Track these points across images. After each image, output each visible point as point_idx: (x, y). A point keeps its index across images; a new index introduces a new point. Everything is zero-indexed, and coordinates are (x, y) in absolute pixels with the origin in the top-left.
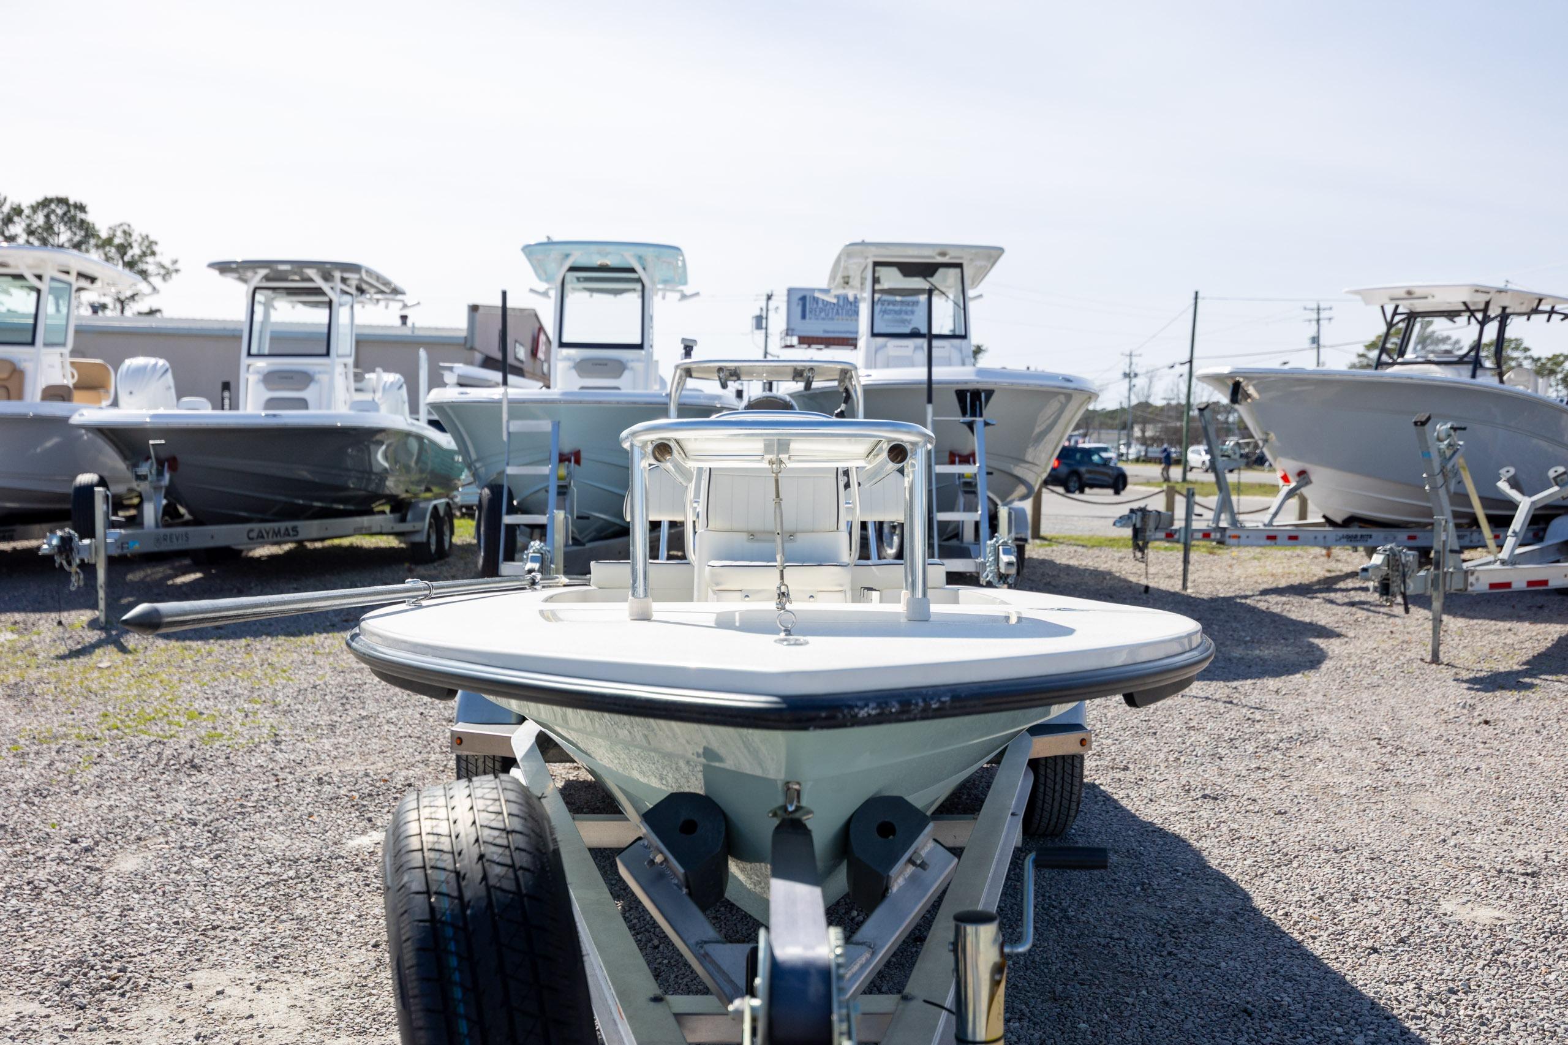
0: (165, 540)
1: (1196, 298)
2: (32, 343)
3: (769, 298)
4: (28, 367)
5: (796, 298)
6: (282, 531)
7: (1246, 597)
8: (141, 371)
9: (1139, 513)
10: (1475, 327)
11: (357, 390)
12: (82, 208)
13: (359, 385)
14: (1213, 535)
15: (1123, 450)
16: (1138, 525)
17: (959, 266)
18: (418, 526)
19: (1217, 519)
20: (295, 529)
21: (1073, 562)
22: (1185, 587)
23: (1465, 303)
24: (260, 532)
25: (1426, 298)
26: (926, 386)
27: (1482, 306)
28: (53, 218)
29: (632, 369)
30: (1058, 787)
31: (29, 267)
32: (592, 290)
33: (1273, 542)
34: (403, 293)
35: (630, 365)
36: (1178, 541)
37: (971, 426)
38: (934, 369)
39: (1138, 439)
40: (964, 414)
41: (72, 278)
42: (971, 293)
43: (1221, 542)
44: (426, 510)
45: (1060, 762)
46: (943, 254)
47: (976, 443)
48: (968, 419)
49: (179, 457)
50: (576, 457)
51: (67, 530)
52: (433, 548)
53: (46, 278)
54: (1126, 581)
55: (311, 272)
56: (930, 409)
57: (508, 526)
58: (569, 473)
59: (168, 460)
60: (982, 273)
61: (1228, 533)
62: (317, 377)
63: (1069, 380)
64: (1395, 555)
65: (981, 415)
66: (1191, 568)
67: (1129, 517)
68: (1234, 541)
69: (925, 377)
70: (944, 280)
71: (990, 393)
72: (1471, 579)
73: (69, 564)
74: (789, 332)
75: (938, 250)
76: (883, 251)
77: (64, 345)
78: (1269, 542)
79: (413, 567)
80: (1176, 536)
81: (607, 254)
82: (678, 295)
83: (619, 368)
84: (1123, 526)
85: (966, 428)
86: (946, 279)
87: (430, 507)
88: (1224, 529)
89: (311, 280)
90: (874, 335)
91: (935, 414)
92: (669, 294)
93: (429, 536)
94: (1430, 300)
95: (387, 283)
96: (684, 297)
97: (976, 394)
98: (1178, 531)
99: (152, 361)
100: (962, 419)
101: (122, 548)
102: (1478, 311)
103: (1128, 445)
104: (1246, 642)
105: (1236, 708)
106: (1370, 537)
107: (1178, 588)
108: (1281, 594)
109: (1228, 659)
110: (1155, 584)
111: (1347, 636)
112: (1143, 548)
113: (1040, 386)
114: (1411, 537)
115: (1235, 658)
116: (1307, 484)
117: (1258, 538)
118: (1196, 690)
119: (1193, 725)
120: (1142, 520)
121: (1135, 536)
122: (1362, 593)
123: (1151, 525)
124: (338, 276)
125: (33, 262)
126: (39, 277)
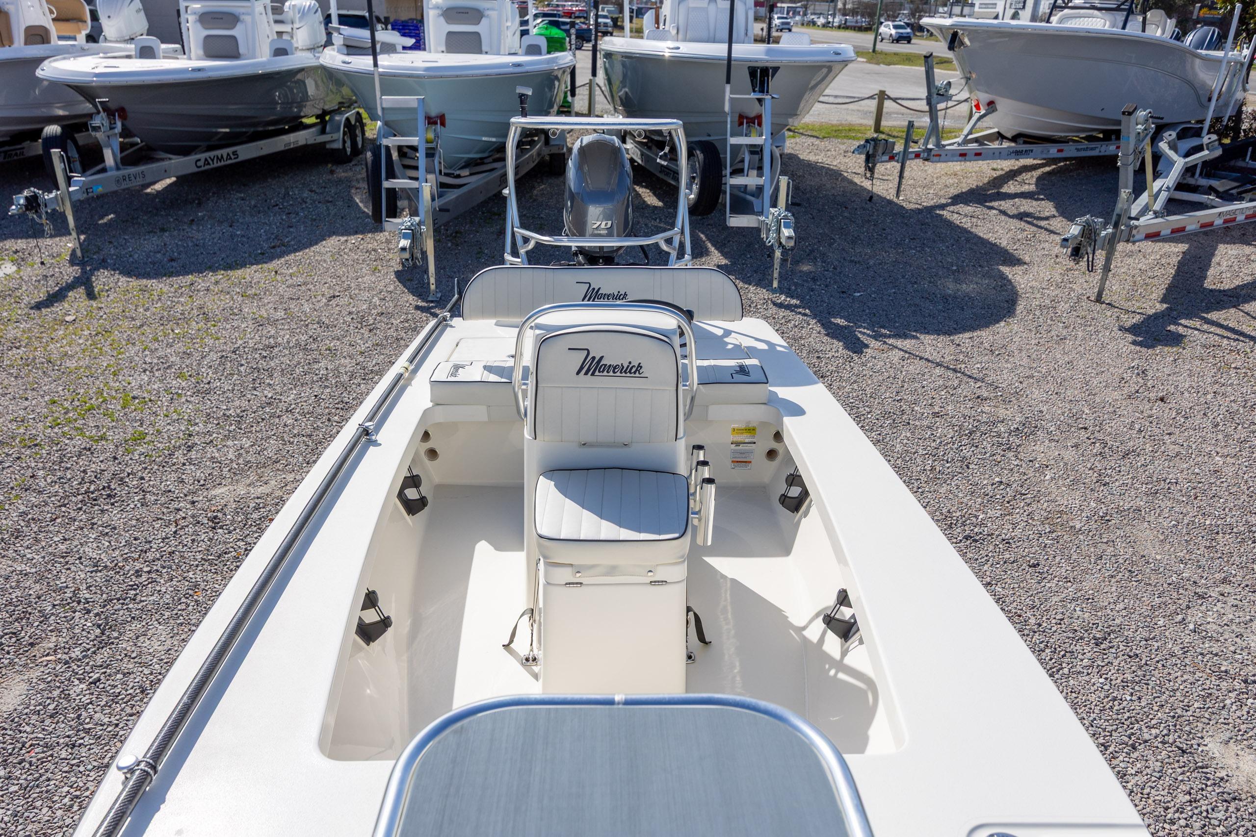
0: (124, 180)
6: (225, 157)
7: (943, 207)
9: (872, 143)
11: (276, 22)
13: (278, 17)
14: (921, 155)
15: (830, 19)
16: (871, 152)
18: (335, 136)
19: (926, 141)
20: (235, 153)
21: (812, 158)
22: (898, 196)
24: (206, 160)
26: (726, 62)
29: (488, 16)
33: (964, 158)
35: (486, 13)
36: (898, 161)
37: (759, 101)
38: (734, 48)
39: (840, 10)
40: (755, 91)
43: (926, 160)
44: (340, 122)
47: (764, 114)
48: (760, 96)
50: (441, 120)
51: (32, 189)
52: (349, 150)
54: (851, 182)
56: (728, 88)
57: (388, 190)
58: (437, 136)
59: (117, 110)
61: (933, 153)
62: (242, 17)
63: (838, 53)
64: (1089, 225)
65: (768, 92)
66: (904, 181)
67: (864, 146)
68: (937, 158)
69: (725, 54)
71: (776, 69)
72: (1134, 232)
73: (40, 217)
78: (960, 158)
79: (334, 168)
80: (896, 158)
83: (478, 16)
84: (860, 153)
85: (757, 102)
87: (344, 119)
88: (931, 150)
91: (730, 94)
93: (344, 142)
97: (764, 71)
98: (899, 153)
100: (753, 93)
101: (88, 193)
103: (834, 16)
104: (954, 272)
105: (965, 379)
106: (1032, 151)
107: (891, 195)
108: (966, 203)
109: (945, 298)
110: (875, 190)
111: (1025, 263)
112: (872, 170)
113: (815, 62)
114: (1060, 151)
115: (950, 295)
116: (993, 111)
117: (953, 155)
118: (929, 349)
119: (937, 409)
120: (875, 147)
121: (868, 160)
122: (1024, 201)
123: (880, 151)
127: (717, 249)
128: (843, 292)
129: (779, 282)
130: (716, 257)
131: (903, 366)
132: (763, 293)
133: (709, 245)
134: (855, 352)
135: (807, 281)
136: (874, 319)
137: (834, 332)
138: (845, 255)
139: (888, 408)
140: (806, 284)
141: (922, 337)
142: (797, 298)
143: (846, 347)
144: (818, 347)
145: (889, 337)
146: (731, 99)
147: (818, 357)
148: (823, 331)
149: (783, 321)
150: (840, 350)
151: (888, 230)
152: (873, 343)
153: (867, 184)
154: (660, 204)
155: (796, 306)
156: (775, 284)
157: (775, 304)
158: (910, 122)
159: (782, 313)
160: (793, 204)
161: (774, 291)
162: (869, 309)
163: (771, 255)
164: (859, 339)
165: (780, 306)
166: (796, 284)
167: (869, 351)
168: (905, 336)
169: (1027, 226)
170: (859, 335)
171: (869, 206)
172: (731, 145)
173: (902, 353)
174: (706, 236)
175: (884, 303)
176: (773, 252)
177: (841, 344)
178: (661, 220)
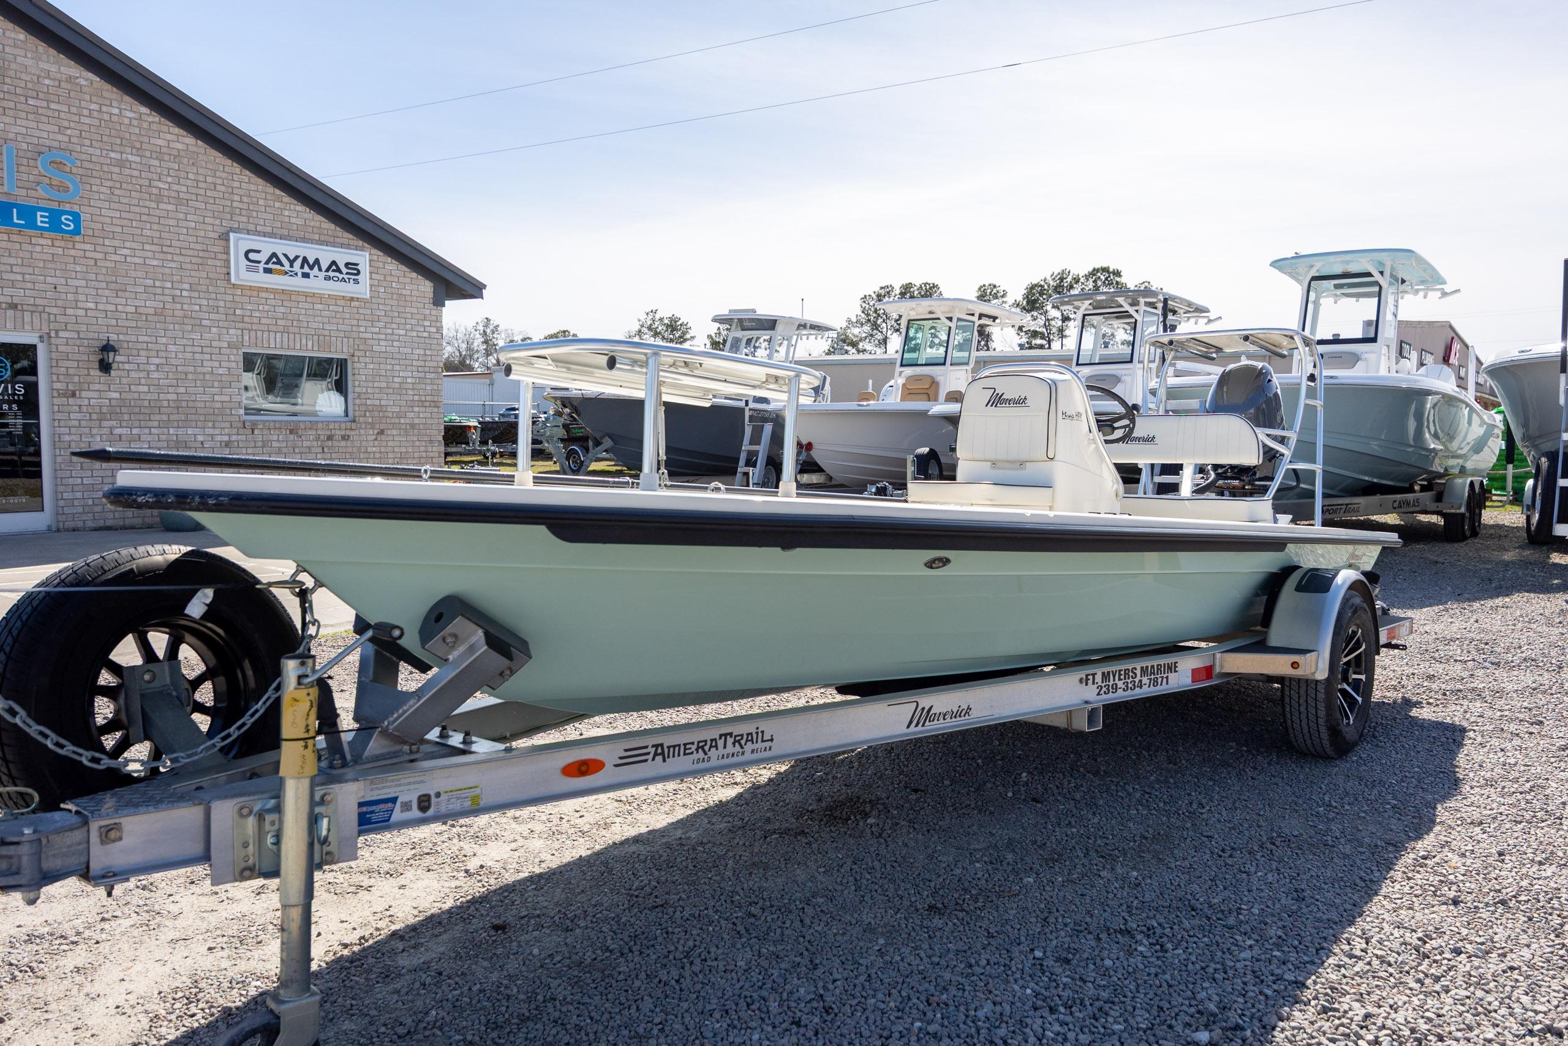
2: (944, 364)
4: (940, 378)
12: (1117, 273)
28: (1099, 283)
30: (1302, 709)
31: (943, 313)
32: (1358, 296)
34: (1208, 311)
35: (1364, 356)
41: (975, 318)
45: (1303, 685)
53: (955, 320)
55: (1121, 300)
62: (1123, 378)
77: (967, 364)
81: (1348, 262)
82: (1439, 294)
83: (1355, 359)
89: (1121, 306)
92: (1430, 294)
95: (1190, 304)
96: (1444, 294)
124: (1142, 300)
125: (946, 309)
126: (950, 319)
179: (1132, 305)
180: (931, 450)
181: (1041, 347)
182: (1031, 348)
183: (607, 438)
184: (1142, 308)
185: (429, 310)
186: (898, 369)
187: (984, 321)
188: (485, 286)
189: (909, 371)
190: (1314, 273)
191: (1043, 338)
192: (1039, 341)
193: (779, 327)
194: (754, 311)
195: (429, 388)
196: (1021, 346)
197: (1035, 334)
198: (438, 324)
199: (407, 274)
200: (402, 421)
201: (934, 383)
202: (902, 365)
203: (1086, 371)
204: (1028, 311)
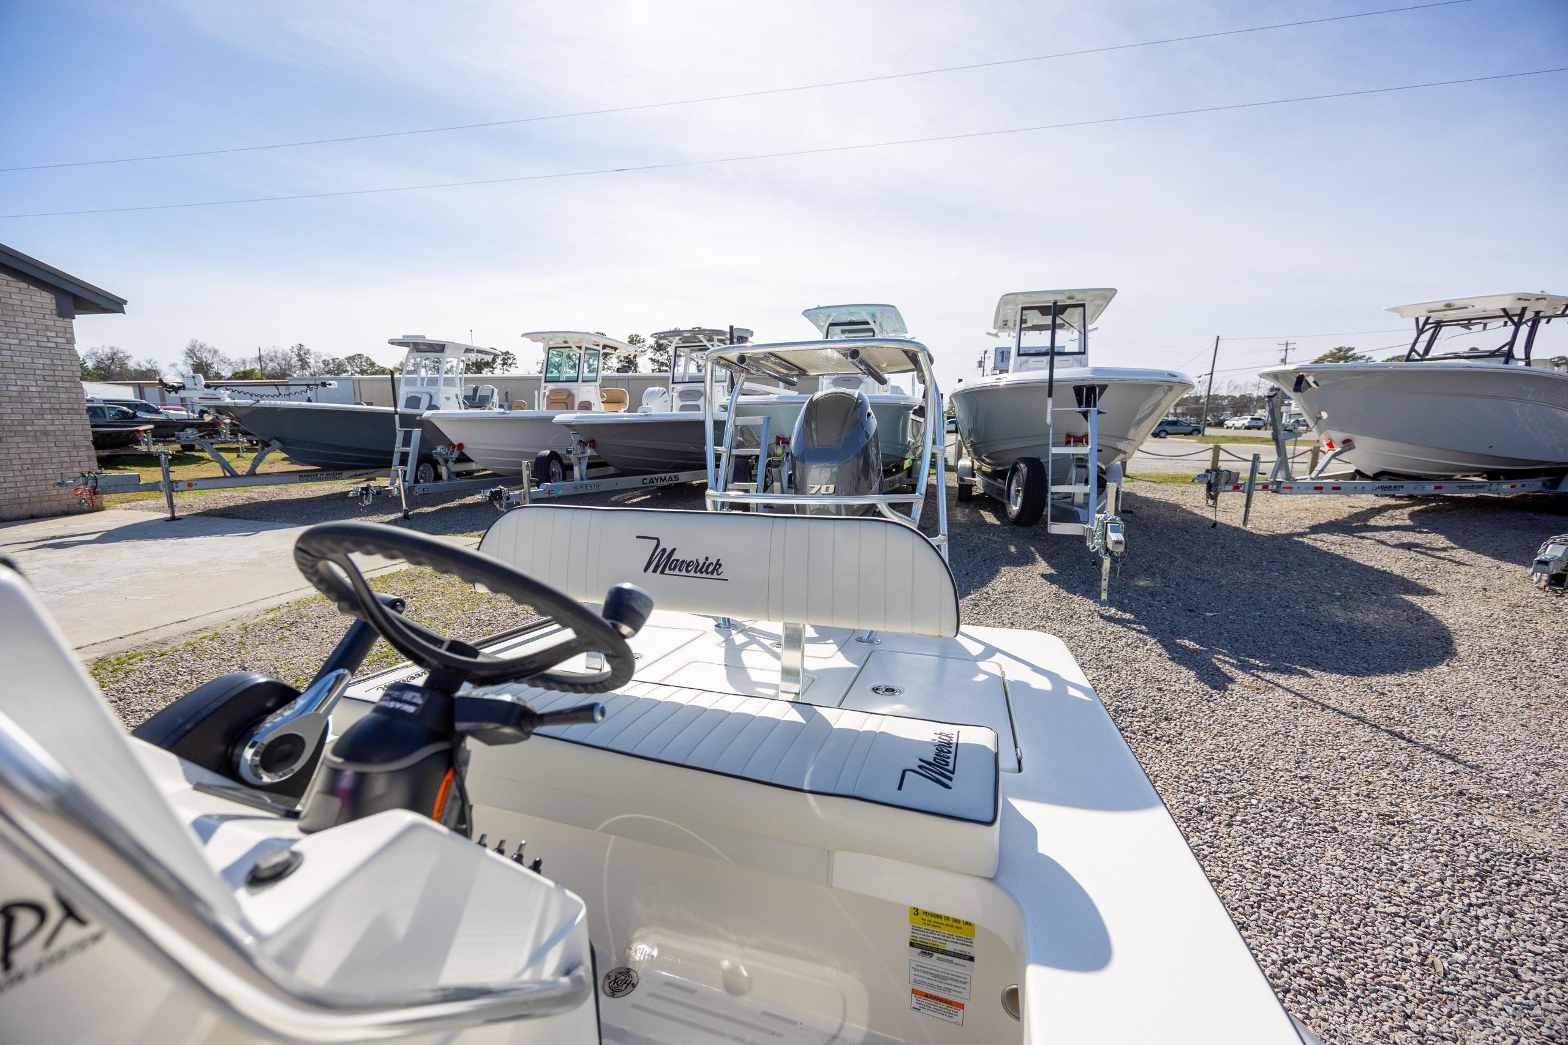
0: (582, 487)
1: (1218, 339)
2: (577, 381)
3: (986, 352)
4: (575, 392)
5: (999, 352)
6: (667, 479)
7: (1301, 535)
8: (653, 393)
9: (1214, 473)
10: (1511, 328)
14: (1270, 487)
16: (1212, 481)
17: (1083, 305)
19: (1275, 474)
20: (676, 477)
22: (1245, 523)
23: (1504, 310)
24: (651, 479)
25: (1466, 308)
26: (1047, 384)
27: (1519, 312)
33: (1319, 491)
36: (1243, 491)
37: (1085, 415)
38: (1055, 371)
40: (1080, 404)
41: (600, 348)
42: (1089, 327)
43: (1276, 491)
46: (1071, 298)
47: (1089, 427)
48: (1083, 409)
49: (596, 439)
51: (499, 487)
53: (583, 348)
54: (1191, 513)
55: (701, 337)
56: (1050, 401)
60: (1100, 309)
61: (1283, 485)
63: (1174, 376)
65: (1095, 406)
66: (1252, 511)
67: (1204, 478)
68: (1289, 491)
69: (1047, 377)
70: (1071, 317)
71: (1103, 388)
73: (501, 506)
74: (995, 368)
75: (1068, 295)
76: (1030, 299)
77: (596, 381)
78: (1315, 492)
80: (1241, 489)
81: (852, 314)
84: (1200, 486)
85: (1081, 415)
86: (1073, 316)
88: (1280, 482)
89: (702, 342)
90: (1019, 355)
91: (1053, 407)
94: (1470, 308)
97: (1091, 389)
98: (1244, 484)
99: (657, 388)
100: (1078, 409)
101: (549, 494)
102: (1515, 315)
104: (1338, 598)
105: (1418, 751)
106: (1402, 487)
107: (1237, 523)
108: (1329, 533)
109: (1337, 628)
110: (1218, 519)
111: (1440, 594)
112: (1214, 498)
113: (1148, 380)
114: (1436, 488)
115: (1342, 625)
116: (1350, 449)
117: (1306, 488)
118: (1333, 695)
119: (1385, 808)
120: (1216, 477)
121: (1210, 487)
122: (1404, 533)
123: (1223, 481)
124: (716, 338)
125: (576, 340)
126: (580, 348)
127: (1045, 560)
128: (1190, 611)
129: (1109, 594)
130: (1042, 566)
131: (1296, 717)
132: (1090, 605)
133: (1038, 556)
134: (1214, 688)
135: (1143, 596)
136: (1236, 645)
137: (1181, 657)
138: (1189, 572)
139: (1286, 790)
140: (1141, 598)
141: (1317, 674)
142: (1131, 612)
143: (1201, 678)
144: (1159, 674)
145: (1264, 670)
146: (1053, 412)
147: (1160, 689)
148: (1166, 655)
149: (1112, 637)
150: (1192, 681)
151: (1238, 553)
152: (1240, 676)
153: (1209, 514)
154: (998, 523)
155: (1129, 621)
156: (1104, 596)
157: (1102, 616)
158: (1255, 455)
159: (1111, 627)
160: (1123, 511)
161: (1103, 604)
162: (1228, 632)
163: (1097, 563)
164: (1218, 669)
165: (1110, 619)
166: (1130, 598)
167: (1236, 687)
168: (1290, 672)
169: (1420, 556)
170: (1218, 664)
171: (1213, 531)
172: (1053, 454)
173: (1290, 696)
174: (1036, 549)
175: (1249, 627)
176: (1102, 560)
177: (1192, 673)
178: (994, 534)
179: (709, 341)
180: (551, 452)
181: (666, 371)
182: (660, 371)
183: (275, 441)
184: (716, 343)
185: (52, 320)
186: (543, 384)
187: (607, 350)
188: (125, 302)
189: (551, 386)
190: (830, 321)
191: (667, 366)
192: (664, 368)
193: (448, 351)
194: (424, 337)
195: (63, 396)
196: (653, 371)
197: (662, 364)
198: (68, 336)
199: (11, 284)
200: (29, 428)
201: (570, 395)
202: (546, 382)
203: (679, 387)
204: (658, 351)
